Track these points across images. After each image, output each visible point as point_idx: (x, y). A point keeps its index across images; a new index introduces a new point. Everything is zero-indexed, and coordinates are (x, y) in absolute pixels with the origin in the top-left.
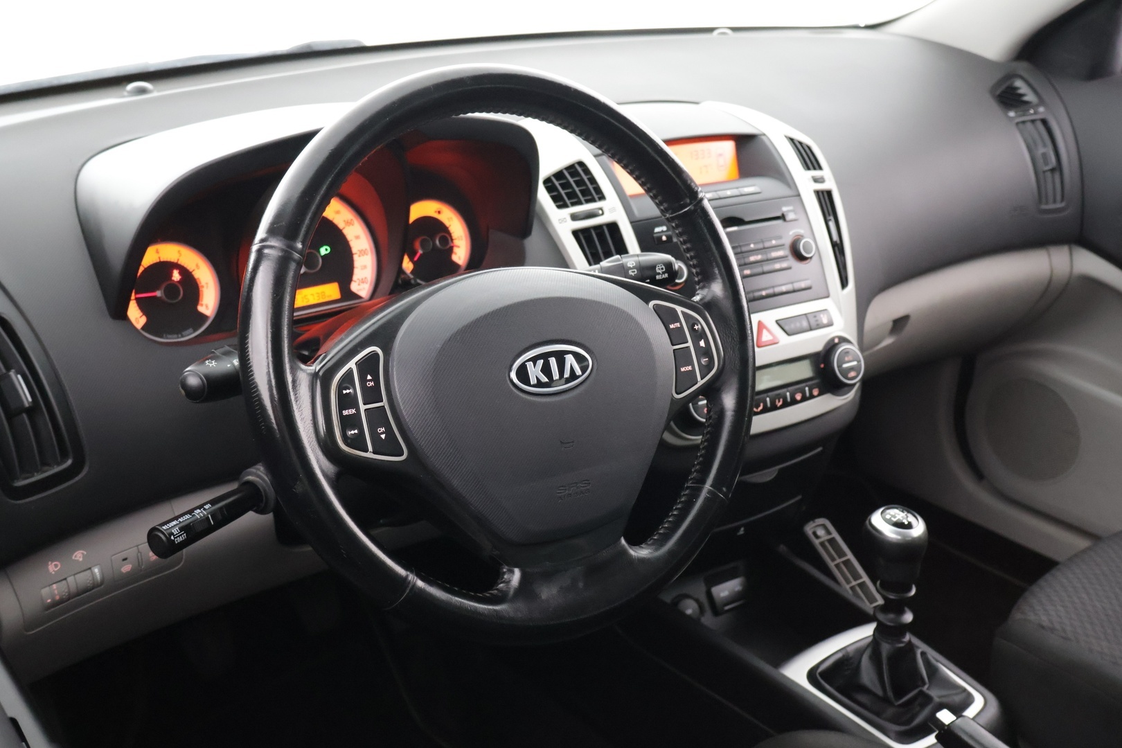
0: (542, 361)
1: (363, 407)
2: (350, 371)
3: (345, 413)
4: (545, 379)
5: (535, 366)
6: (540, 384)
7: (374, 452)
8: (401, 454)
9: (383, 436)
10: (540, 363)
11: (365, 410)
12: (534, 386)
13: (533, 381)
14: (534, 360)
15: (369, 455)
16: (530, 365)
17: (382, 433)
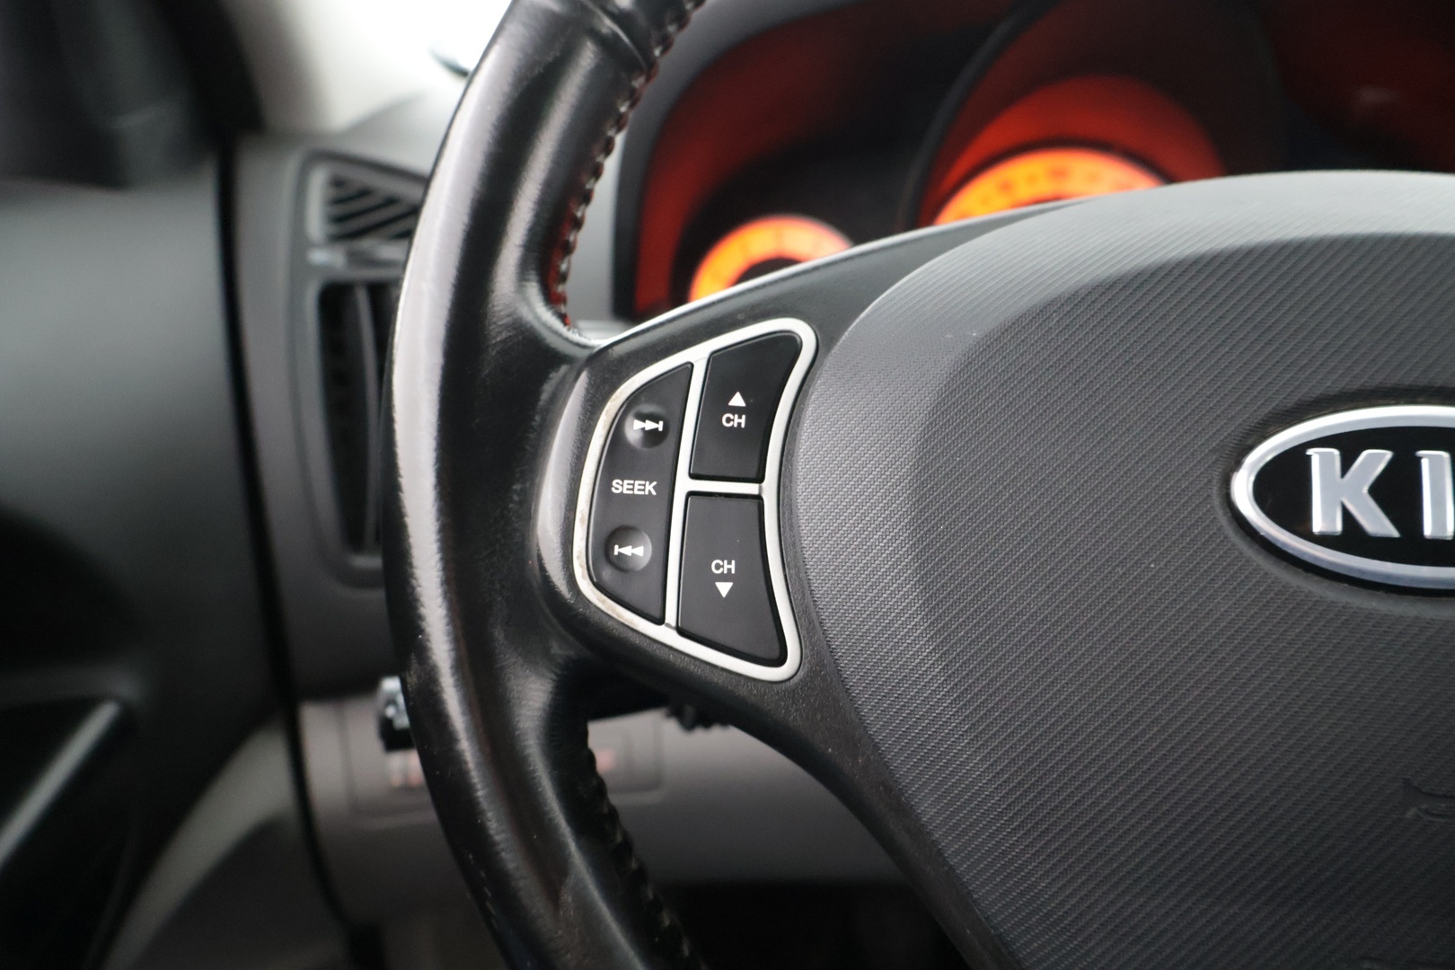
0: (1387, 455)
1: (684, 484)
2: (688, 369)
3: (620, 486)
4: (1377, 523)
5: (1346, 465)
6: (1352, 537)
7: (682, 631)
8: (780, 660)
9: (724, 588)
10: (1375, 461)
11: (691, 494)
12: (1325, 540)
13: (1323, 519)
14: (1350, 445)
15: (665, 634)
16: (1322, 462)
17: (723, 578)
